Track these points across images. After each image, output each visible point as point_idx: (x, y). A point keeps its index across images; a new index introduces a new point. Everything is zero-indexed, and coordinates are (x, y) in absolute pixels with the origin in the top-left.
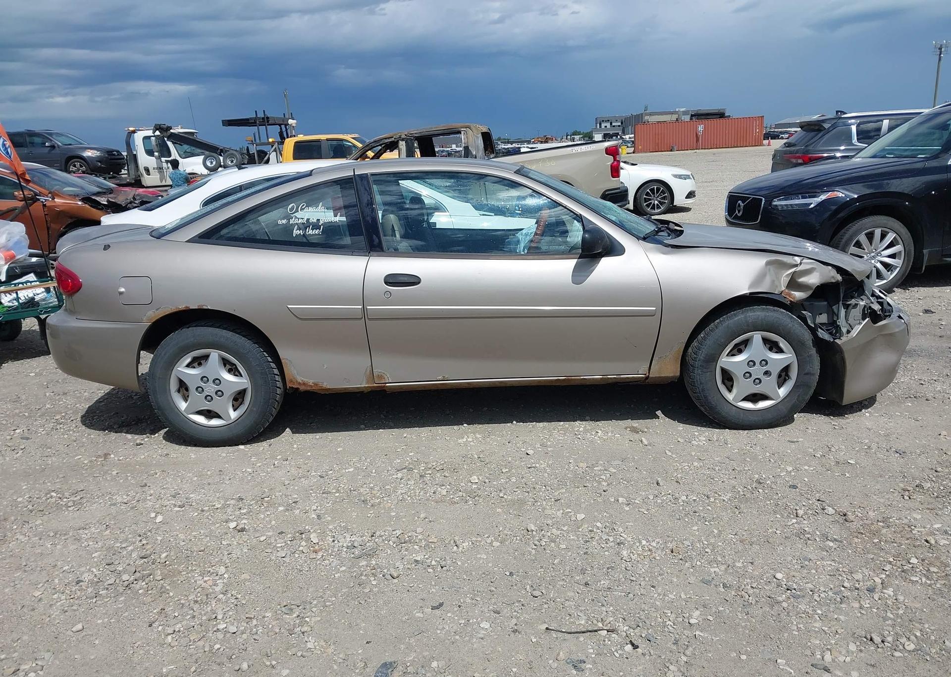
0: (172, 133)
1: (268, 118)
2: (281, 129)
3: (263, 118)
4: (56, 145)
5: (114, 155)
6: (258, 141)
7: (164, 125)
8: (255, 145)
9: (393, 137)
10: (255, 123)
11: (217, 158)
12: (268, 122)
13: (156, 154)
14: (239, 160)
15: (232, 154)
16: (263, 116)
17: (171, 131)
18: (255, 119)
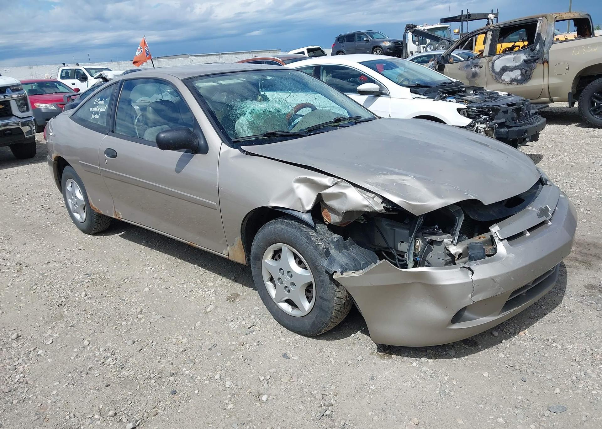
0: (415, 29)
1: (470, 15)
2: (488, 21)
3: (466, 15)
4: (369, 40)
5: (399, 44)
6: (461, 32)
7: (412, 24)
8: (460, 35)
9: (484, 29)
10: (461, 19)
11: (434, 45)
12: (469, 18)
13: (417, 43)
14: (447, 46)
15: (443, 42)
16: (466, 14)
17: (416, 28)
18: (461, 16)
